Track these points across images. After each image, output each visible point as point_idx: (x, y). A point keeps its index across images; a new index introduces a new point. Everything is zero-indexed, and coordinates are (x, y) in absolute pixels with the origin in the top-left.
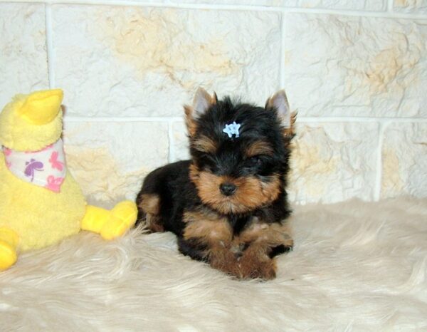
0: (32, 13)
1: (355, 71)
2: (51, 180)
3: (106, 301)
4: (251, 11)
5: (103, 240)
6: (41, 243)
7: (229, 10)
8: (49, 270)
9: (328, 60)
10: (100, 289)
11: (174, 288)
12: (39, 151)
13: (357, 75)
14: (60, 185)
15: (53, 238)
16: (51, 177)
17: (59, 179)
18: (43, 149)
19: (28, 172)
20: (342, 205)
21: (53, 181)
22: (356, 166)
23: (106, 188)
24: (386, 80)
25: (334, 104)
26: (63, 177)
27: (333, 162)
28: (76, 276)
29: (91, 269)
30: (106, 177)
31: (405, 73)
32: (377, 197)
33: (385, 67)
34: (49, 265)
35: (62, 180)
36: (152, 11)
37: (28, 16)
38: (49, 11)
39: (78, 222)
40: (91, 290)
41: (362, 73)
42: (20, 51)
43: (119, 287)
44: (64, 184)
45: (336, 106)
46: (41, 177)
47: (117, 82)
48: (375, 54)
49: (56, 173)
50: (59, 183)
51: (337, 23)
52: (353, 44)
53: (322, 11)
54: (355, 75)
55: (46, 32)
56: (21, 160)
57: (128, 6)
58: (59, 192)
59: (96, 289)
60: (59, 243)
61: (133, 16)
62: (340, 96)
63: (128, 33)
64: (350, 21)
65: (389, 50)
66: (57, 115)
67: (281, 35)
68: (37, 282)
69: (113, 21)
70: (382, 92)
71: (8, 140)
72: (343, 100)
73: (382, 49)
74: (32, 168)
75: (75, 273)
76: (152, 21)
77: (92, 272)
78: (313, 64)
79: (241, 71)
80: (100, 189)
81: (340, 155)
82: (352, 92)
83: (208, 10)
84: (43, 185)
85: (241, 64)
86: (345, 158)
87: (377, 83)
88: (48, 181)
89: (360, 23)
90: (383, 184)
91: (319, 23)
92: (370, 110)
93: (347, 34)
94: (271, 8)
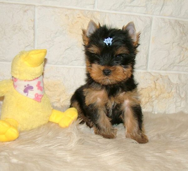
0: (28, 10)
1: (186, 49)
2: (37, 96)
3: (68, 160)
4: (137, 16)
5: (61, 127)
7: (126, 15)
8: (36, 142)
9: (173, 43)
10: (64, 154)
11: (102, 155)
12: (31, 80)
14: (41, 98)
15: (36, 125)
16: (37, 94)
17: (41, 95)
18: (34, 80)
19: (25, 91)
20: (175, 114)
21: (38, 96)
22: (183, 96)
23: (59, 100)
25: (174, 65)
26: (43, 94)
27: (172, 93)
28: (50, 146)
29: (59, 143)
30: (60, 95)
34: (36, 140)
35: (42, 96)
36: (88, 13)
37: (25, 11)
38: (36, 10)
39: (48, 118)
40: (60, 154)
42: (20, 29)
43: (74, 153)
44: (43, 98)
45: (176, 66)
46: (32, 94)
47: (68, 47)
49: (39, 92)
50: (41, 97)
51: (179, 24)
52: (186, 35)
53: (171, 18)
54: (186, 51)
55: (34, 20)
56: (22, 85)
57: (76, 9)
58: (41, 102)
59: (62, 154)
60: (39, 128)
61: (79, 15)
62: (177, 61)
63: (76, 23)
64: (185, 24)
66: (42, 62)
67: (151, 29)
68: (31, 149)
69: (68, 17)
71: (16, 74)
72: (179, 63)
74: (28, 89)
75: (50, 145)
76: (88, 18)
77: (59, 144)
78: (166, 44)
80: (56, 101)
81: (175, 90)
82: (184, 59)
83: (116, 14)
84: (33, 98)
86: (178, 91)
88: (35, 96)
91: (170, 24)
93: (183, 31)
94: (147, 15)
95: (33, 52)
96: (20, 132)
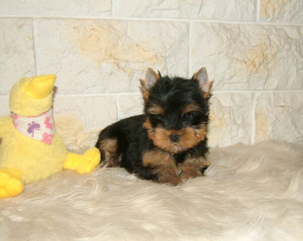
0: (23, 25)
1: (237, 60)
2: (45, 136)
3: (90, 212)
4: (169, 22)
5: (79, 174)
6: (38, 178)
7: (155, 21)
8: (48, 193)
9: (219, 53)
10: (84, 204)
11: (135, 201)
12: (37, 116)
13: (238, 63)
14: (51, 140)
16: (45, 134)
17: (50, 135)
18: (41, 115)
19: (30, 130)
20: (231, 147)
21: (47, 137)
22: (239, 122)
23: (76, 141)
24: (257, 65)
25: (224, 82)
26: (53, 134)
27: (225, 119)
28: (66, 196)
29: (77, 192)
30: (76, 134)
31: (269, 60)
32: (253, 142)
33: (256, 57)
34: (46, 191)
35: (52, 136)
36: (104, 22)
37: (20, 27)
38: (35, 23)
39: (62, 164)
40: (78, 205)
41: (241, 61)
42: (16, 50)
43: (98, 202)
44: (54, 139)
45: (225, 83)
46: (38, 134)
47: (82, 70)
48: (250, 48)
49: (48, 131)
50: (51, 138)
51: (225, 28)
52: (235, 42)
53: (214, 21)
54: (237, 63)
55: (33, 38)
56: (25, 123)
57: (88, 19)
58: (51, 144)
59: (81, 205)
60: (50, 178)
61: (92, 26)
62: (228, 76)
63: (88, 37)
64: (233, 27)
65: (258, 46)
66: (51, 92)
67: (188, 37)
68: (40, 202)
69: (78, 29)
70: (255, 73)
71: (17, 109)
72: (230, 79)
73: (253, 45)
74: (32, 128)
75: (66, 194)
76: (104, 29)
78: (210, 56)
79: (164, 61)
80: (71, 142)
81: (229, 115)
82: (235, 73)
83: (140, 21)
84: (40, 140)
85: (163, 57)
86: (232, 117)
87: (251, 67)
88: (43, 137)
89: (239, 29)
90: (257, 133)
91: (213, 29)
92: (247, 85)
93: (231, 36)
94: (181, 20)
95: (38, 79)
96: (25, 184)
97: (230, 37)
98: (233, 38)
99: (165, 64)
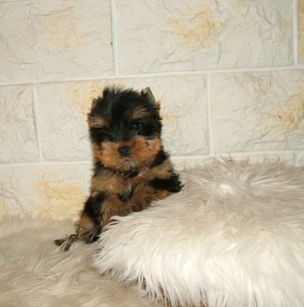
0: (23, 92)
1: (269, 115)
9: (245, 108)
13: (270, 118)
24: (296, 119)
25: (254, 142)
33: (294, 110)
38: (35, 89)
41: (274, 116)
45: (256, 143)
47: (84, 136)
48: (286, 100)
51: (252, 77)
52: (266, 93)
53: (238, 70)
54: (269, 118)
55: (33, 104)
61: (93, 88)
62: (258, 135)
64: (263, 76)
65: (297, 95)
67: (206, 91)
70: (294, 129)
73: (290, 95)
78: (233, 111)
79: (176, 122)
82: (267, 131)
85: (175, 116)
87: (288, 123)
89: (271, 76)
91: (235, 79)
92: (285, 144)
93: (260, 86)
94: (196, 72)
97: (258, 88)
98: (262, 88)
99: (178, 124)
